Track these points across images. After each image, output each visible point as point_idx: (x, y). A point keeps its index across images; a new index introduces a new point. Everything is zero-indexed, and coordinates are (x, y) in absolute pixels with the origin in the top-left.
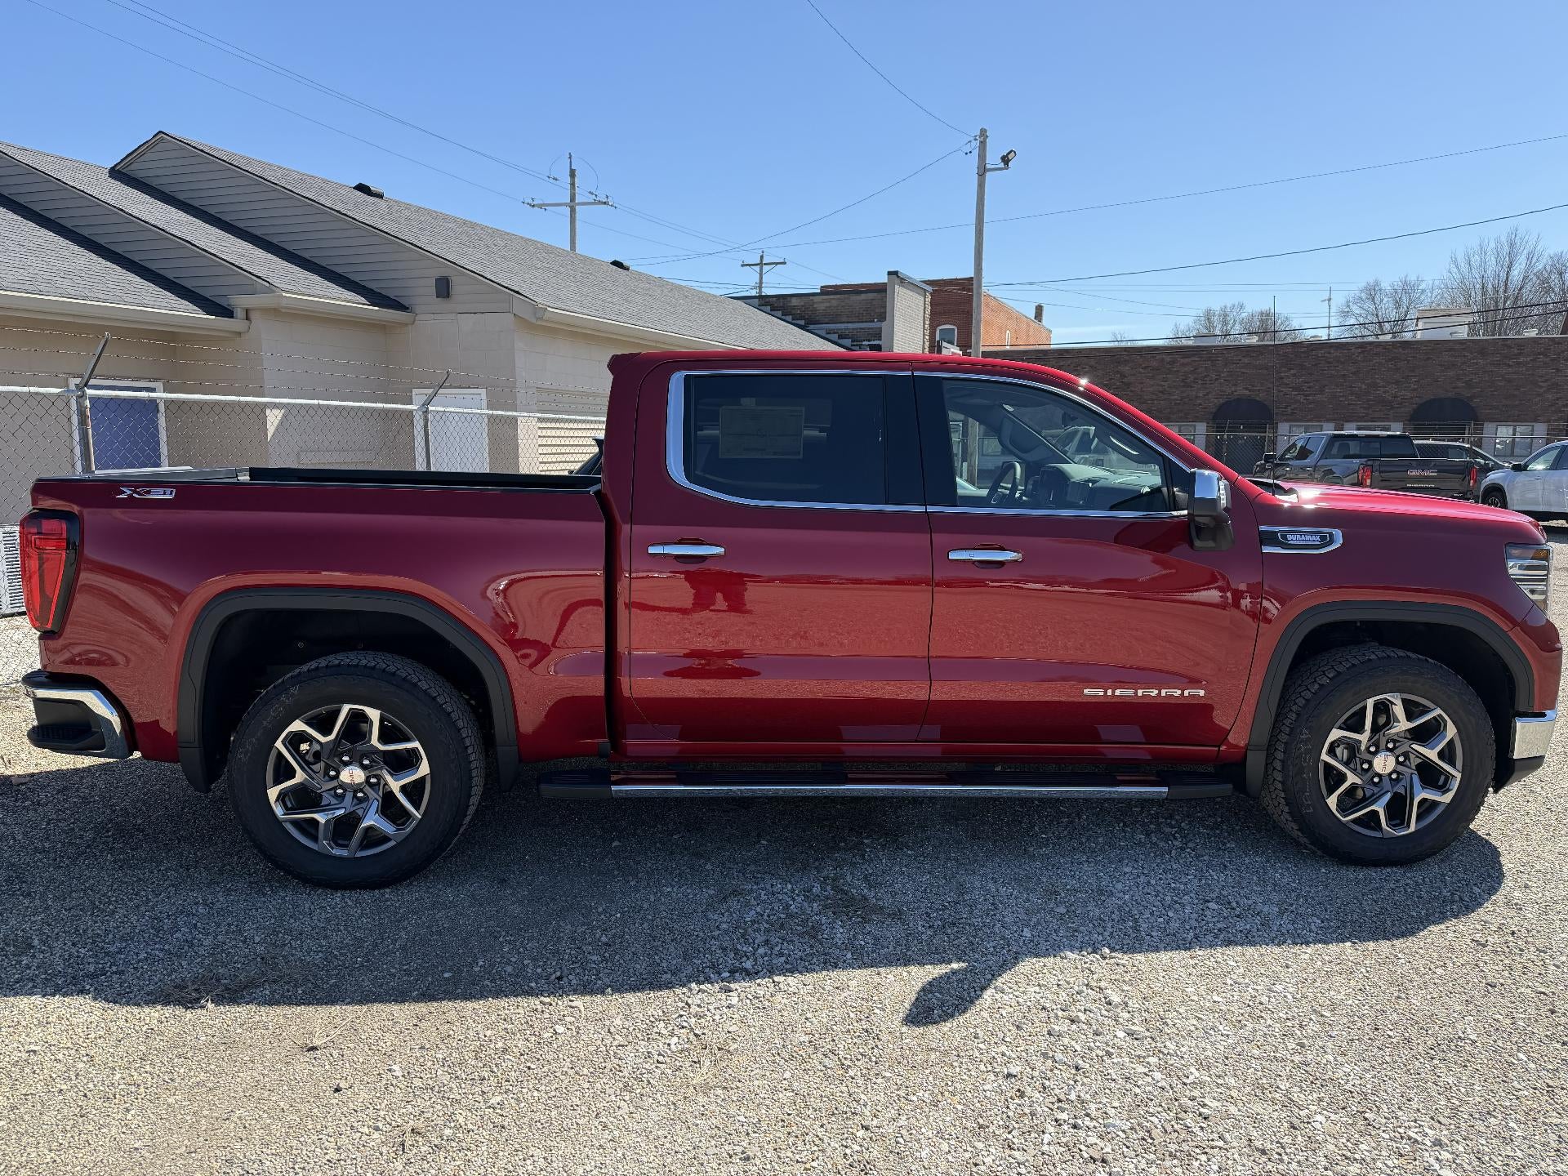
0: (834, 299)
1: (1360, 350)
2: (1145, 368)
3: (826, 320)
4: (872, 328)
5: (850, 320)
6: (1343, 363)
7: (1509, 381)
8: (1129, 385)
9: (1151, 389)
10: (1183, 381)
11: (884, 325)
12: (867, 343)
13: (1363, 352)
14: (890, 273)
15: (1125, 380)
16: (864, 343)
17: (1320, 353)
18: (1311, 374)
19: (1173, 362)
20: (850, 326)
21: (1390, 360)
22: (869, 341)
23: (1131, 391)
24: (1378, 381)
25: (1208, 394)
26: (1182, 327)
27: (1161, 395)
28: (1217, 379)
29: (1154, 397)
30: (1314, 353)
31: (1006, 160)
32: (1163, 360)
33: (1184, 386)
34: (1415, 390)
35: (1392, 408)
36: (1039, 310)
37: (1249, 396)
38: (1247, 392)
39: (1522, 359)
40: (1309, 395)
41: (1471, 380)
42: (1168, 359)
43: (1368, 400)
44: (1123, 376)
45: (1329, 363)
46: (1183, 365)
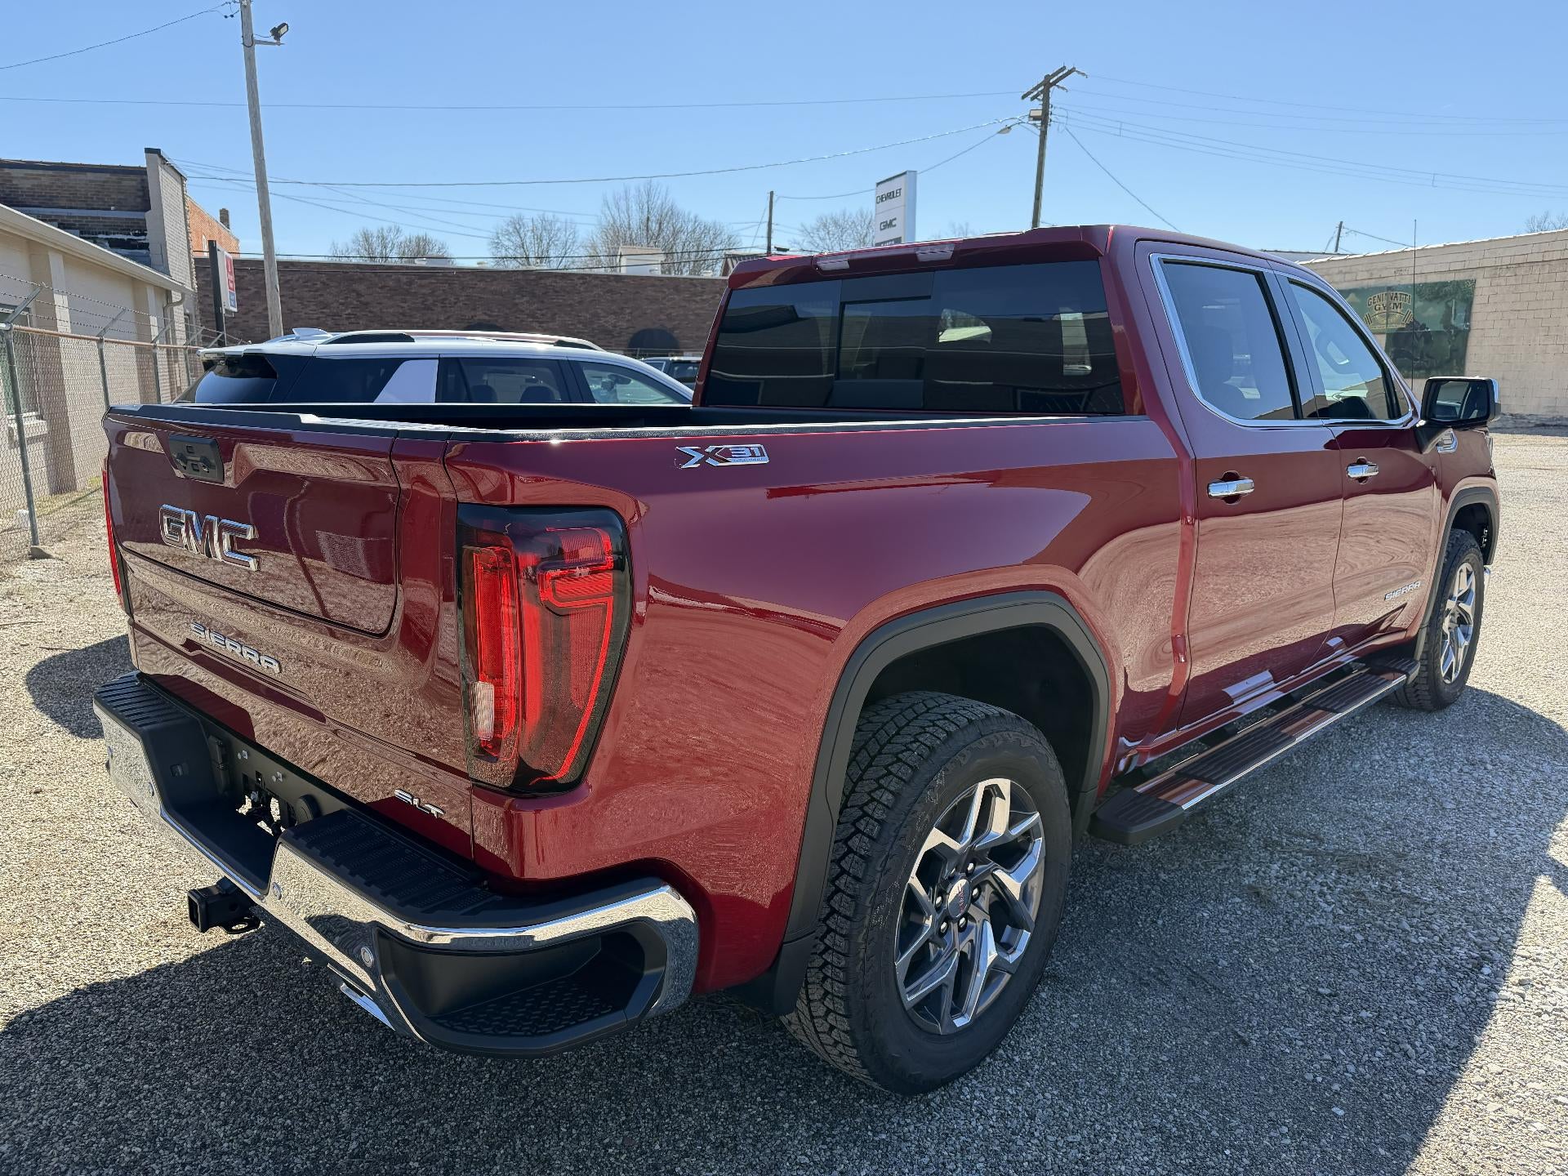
0: (44, 175)
1: (581, 281)
2: (381, 288)
3: (36, 202)
4: (110, 218)
5: (73, 204)
6: (568, 293)
7: (698, 315)
8: (366, 304)
9: (391, 310)
10: (423, 303)
11: (148, 216)
12: (105, 236)
13: (584, 283)
14: (148, 151)
15: (362, 299)
16: (100, 236)
17: (548, 282)
18: (542, 302)
19: (410, 283)
20: (75, 212)
21: (608, 292)
22: (107, 234)
23: (370, 312)
24: (599, 311)
25: (448, 318)
26: (340, 247)
27: (401, 317)
28: (455, 303)
29: (396, 319)
30: (543, 281)
31: (276, 33)
32: (399, 280)
33: (424, 309)
34: (628, 321)
35: (614, 337)
36: (224, 216)
37: (489, 321)
38: (487, 318)
39: (705, 297)
40: (542, 322)
41: (670, 314)
42: (404, 279)
43: (593, 329)
44: (359, 295)
45: (556, 292)
46: (421, 286)
